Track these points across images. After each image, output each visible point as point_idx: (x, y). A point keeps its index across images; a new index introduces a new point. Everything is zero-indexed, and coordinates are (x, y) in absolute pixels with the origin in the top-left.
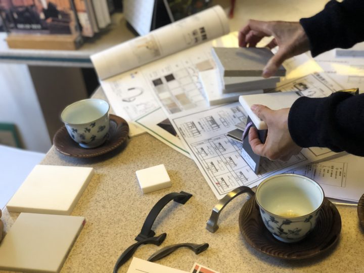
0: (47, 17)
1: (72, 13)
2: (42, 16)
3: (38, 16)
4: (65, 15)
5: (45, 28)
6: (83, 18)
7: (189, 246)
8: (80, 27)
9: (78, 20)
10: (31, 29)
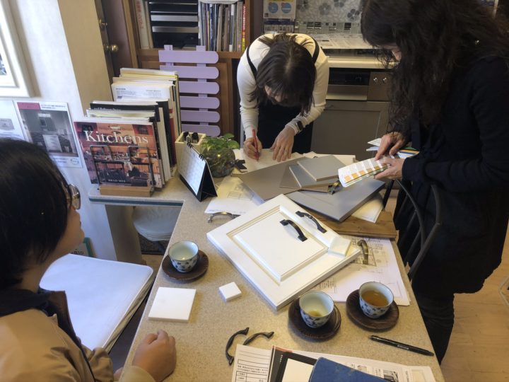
0: (131, 176)
1: (150, 174)
2: (128, 175)
3: (125, 175)
4: (145, 175)
5: (127, 183)
6: (157, 177)
7: (264, 334)
8: (154, 182)
9: (153, 178)
10: (118, 182)
